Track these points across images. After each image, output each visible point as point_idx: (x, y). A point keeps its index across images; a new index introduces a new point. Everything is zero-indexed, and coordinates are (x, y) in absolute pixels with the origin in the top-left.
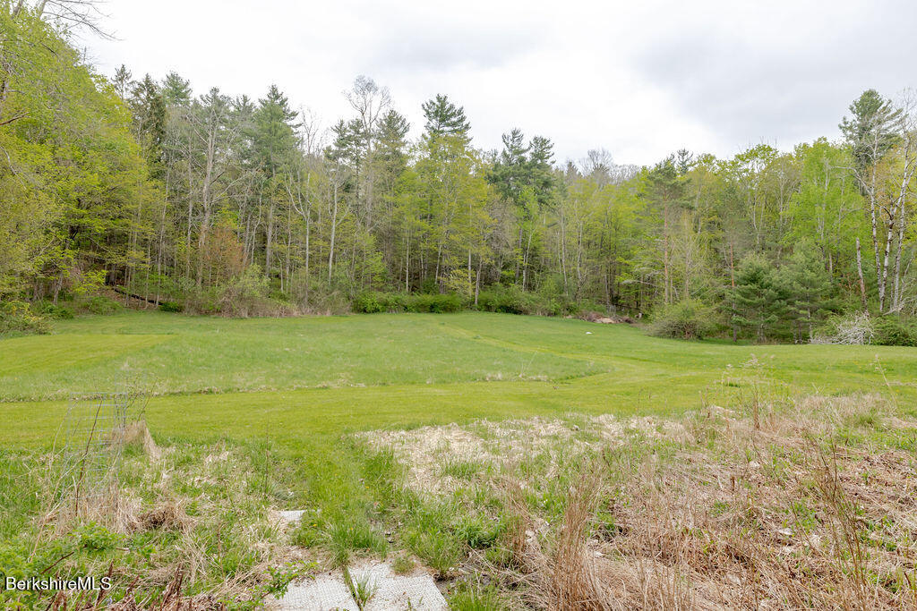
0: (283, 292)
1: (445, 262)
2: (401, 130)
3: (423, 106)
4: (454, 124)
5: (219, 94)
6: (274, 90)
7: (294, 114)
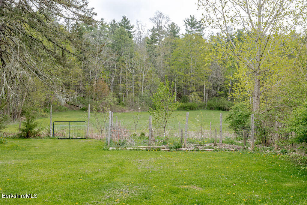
0: (124, 102)
1: (189, 89)
2: (177, 30)
3: (184, 20)
4: (198, 27)
5: (104, 21)
6: (124, 17)
7: (133, 27)
